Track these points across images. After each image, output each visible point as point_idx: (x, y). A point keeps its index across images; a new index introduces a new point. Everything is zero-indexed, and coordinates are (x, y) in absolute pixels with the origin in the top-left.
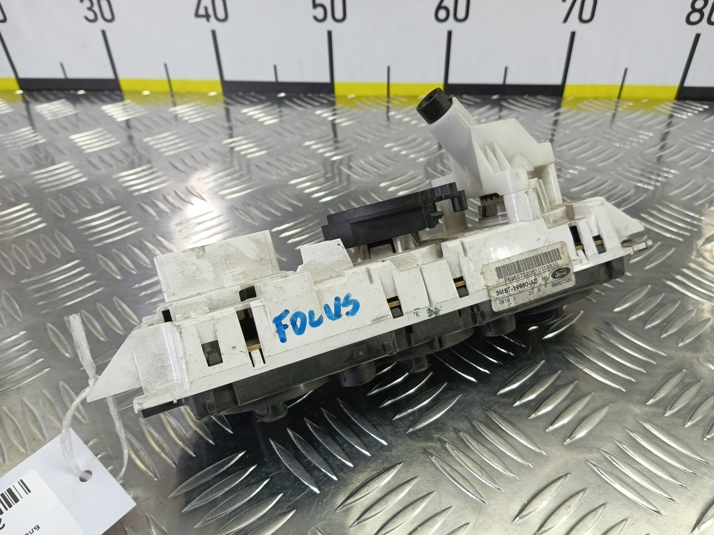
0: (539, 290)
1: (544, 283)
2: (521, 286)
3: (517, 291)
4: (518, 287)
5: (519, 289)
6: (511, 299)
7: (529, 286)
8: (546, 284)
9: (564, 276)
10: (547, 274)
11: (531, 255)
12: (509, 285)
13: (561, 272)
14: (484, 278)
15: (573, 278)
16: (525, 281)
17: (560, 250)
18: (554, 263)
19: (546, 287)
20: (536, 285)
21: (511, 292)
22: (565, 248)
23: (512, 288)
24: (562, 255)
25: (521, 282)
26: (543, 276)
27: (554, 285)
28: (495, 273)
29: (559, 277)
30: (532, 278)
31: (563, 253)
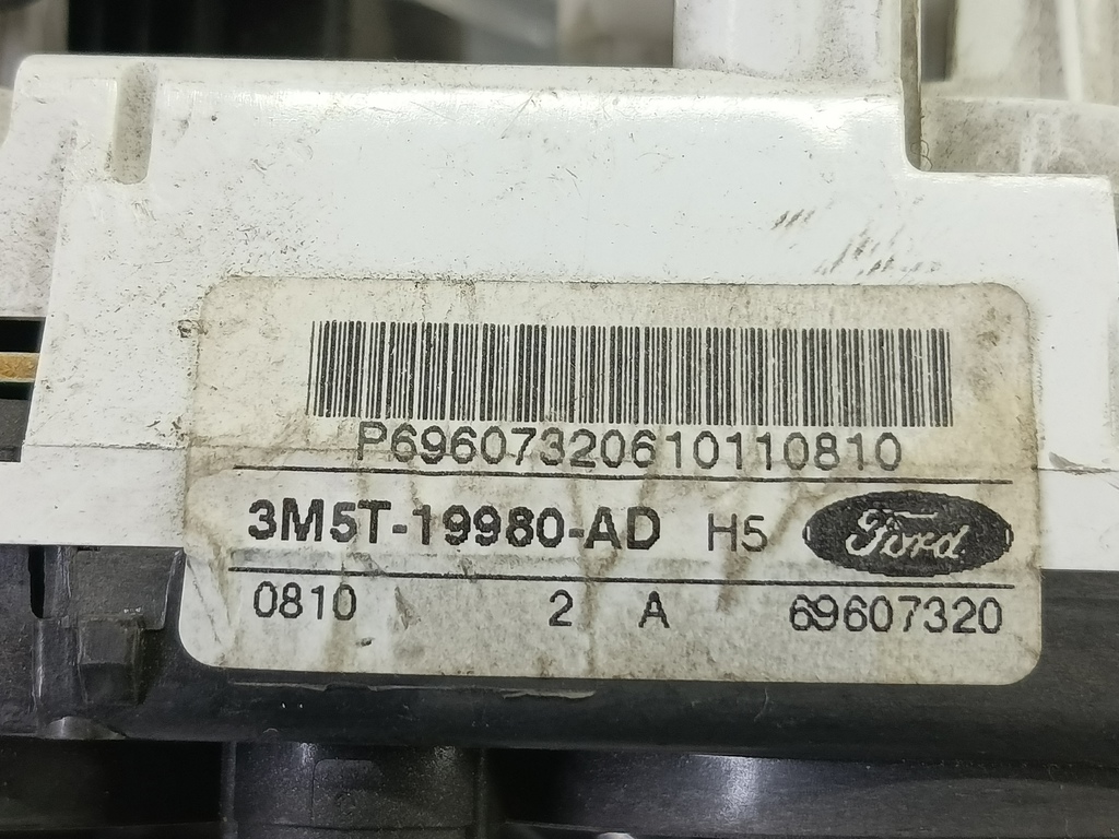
0: (654, 608)
1: (714, 564)
2: (485, 525)
3: (442, 555)
4: (459, 525)
5: (471, 546)
6: (377, 600)
7: (569, 546)
8: (732, 583)
9: (928, 565)
10: (768, 502)
11: (676, 316)
12: (392, 489)
13: (910, 528)
14: (194, 375)
15: (1024, 616)
16: (541, 495)
17: (959, 347)
18: (871, 434)
19: (725, 602)
20: (635, 563)
21: (395, 548)
22: (1010, 349)
23: (401, 513)
24: (962, 396)
25: (499, 494)
26: (728, 503)
27: (811, 615)
28: (300, 363)
29: (875, 564)
30: (621, 497)
31: (980, 382)
